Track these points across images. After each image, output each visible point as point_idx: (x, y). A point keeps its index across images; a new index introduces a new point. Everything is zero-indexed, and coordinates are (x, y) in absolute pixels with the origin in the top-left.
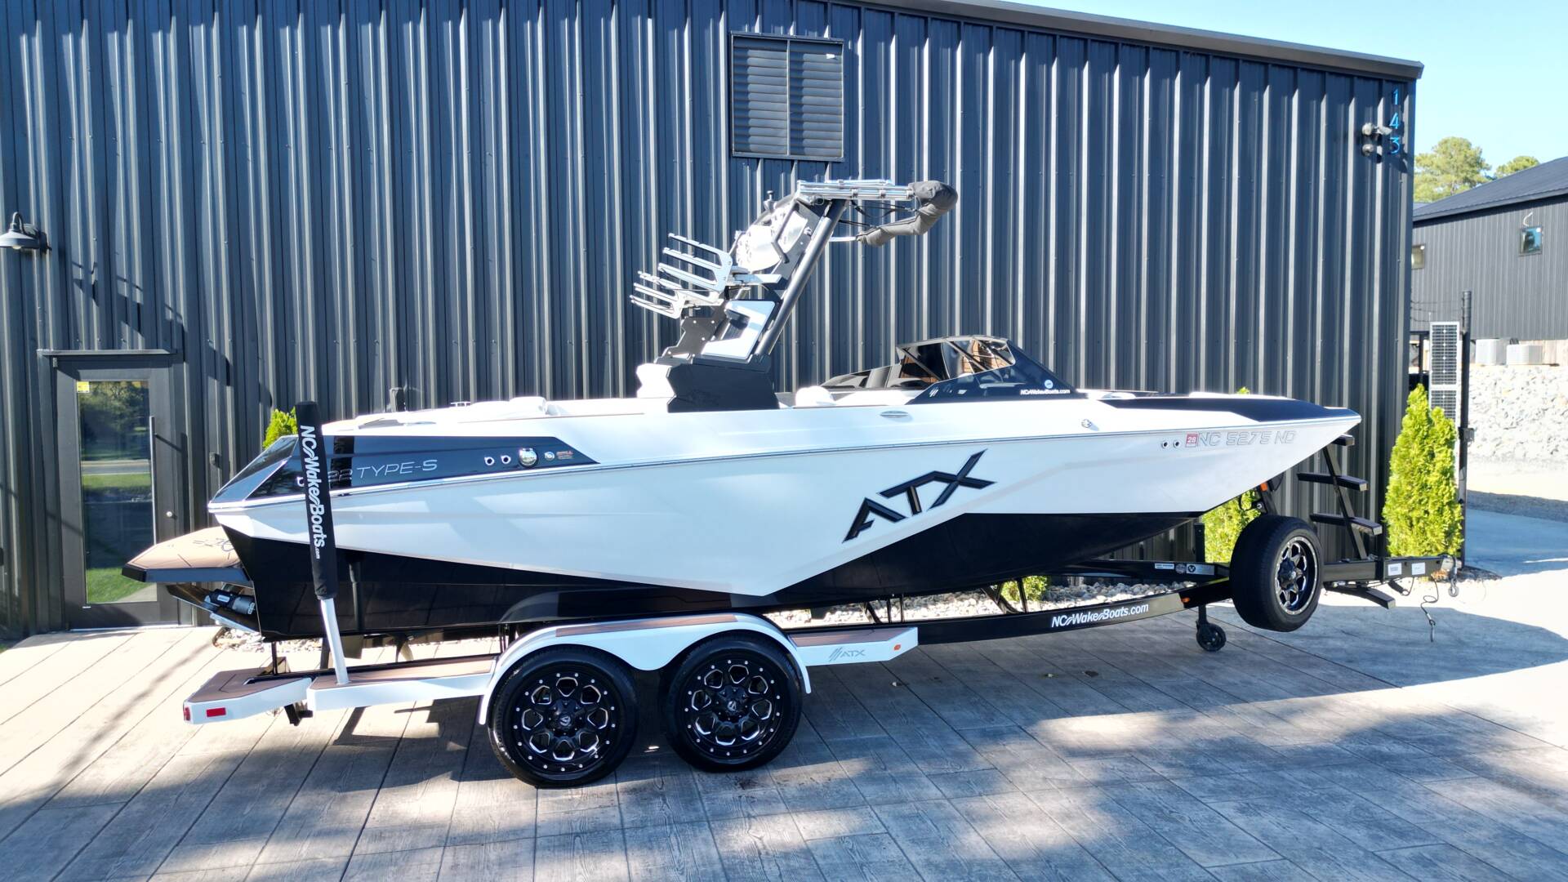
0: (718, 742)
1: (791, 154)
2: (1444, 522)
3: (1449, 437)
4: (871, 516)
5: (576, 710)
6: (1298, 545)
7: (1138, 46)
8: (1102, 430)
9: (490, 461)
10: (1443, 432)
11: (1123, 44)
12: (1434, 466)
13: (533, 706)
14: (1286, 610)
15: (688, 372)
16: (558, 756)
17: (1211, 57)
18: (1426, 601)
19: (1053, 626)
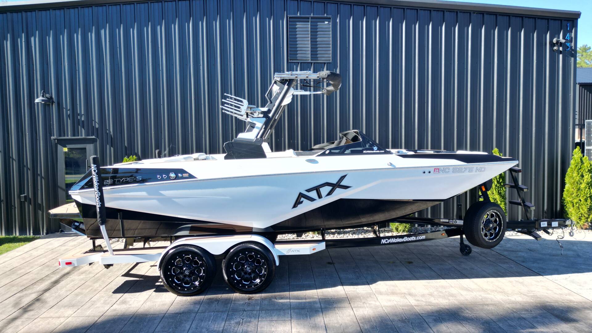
0: (243, 282)
1: (311, 60)
2: (587, 204)
3: (590, 169)
5: (191, 268)
6: (494, 213)
7: (453, 12)
8: (396, 167)
9: (159, 177)
10: (587, 167)
11: (447, 11)
12: (583, 181)
13: (175, 266)
14: (487, 240)
15: (231, 145)
16: (185, 285)
17: (485, 14)
18: (559, 238)
19: (382, 243)
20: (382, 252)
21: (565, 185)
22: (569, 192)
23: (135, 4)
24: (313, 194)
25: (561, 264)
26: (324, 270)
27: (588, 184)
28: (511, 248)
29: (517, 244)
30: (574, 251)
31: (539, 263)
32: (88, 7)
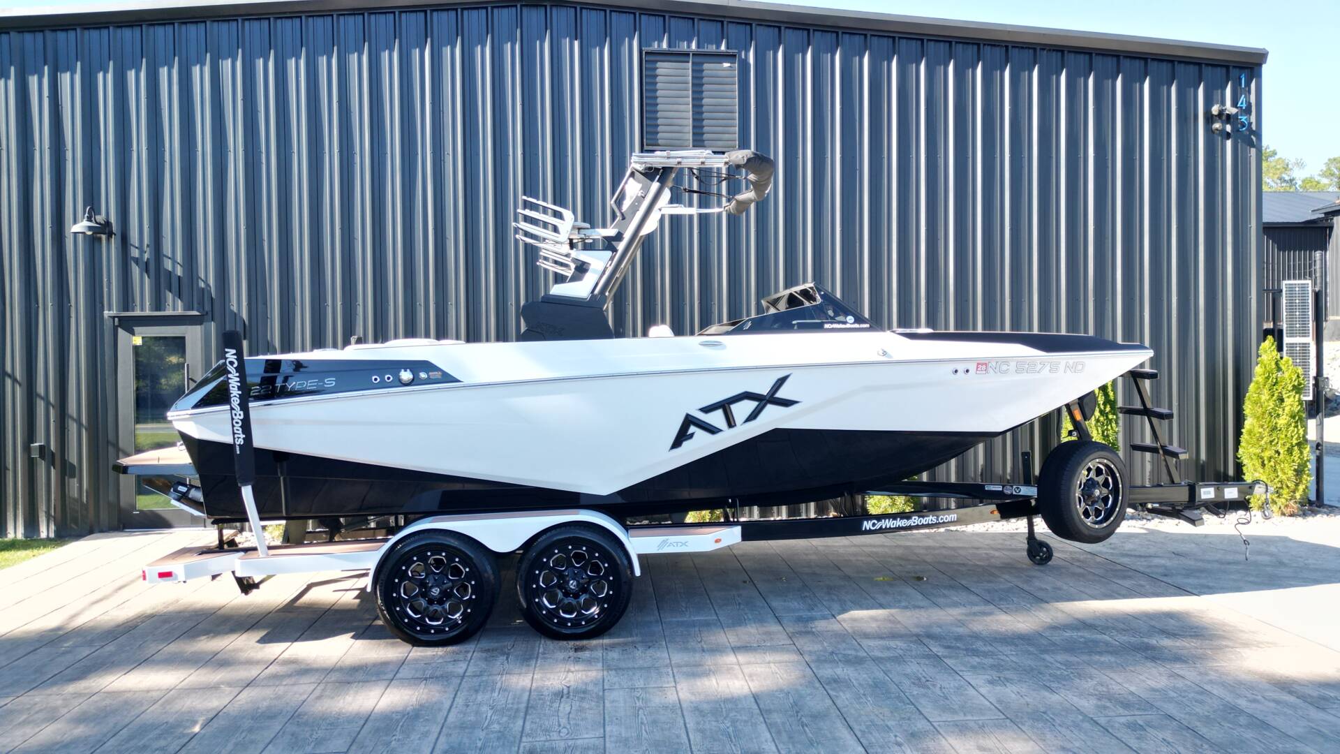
0: (562, 614)
1: (693, 146)
2: (1293, 461)
3: (1296, 383)
4: (692, 429)
5: (444, 584)
6: (1102, 466)
7: (998, 46)
8: (896, 358)
9: (376, 379)
10: (1291, 379)
11: (985, 44)
12: (1284, 410)
13: (410, 579)
14: (1089, 524)
16: (430, 621)
17: (1066, 52)
18: (1239, 523)
19: (864, 529)
20: (858, 560)
21: (1244, 420)
22: (1254, 436)
23: (303, 18)
24: (717, 418)
25: (1246, 578)
26: (735, 595)
27: (1293, 417)
29: (1147, 543)
30: (1271, 555)
31: (1198, 578)
32: (197, 23)
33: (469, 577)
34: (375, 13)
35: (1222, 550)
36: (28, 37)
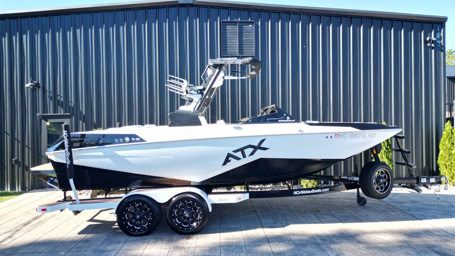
0: (183, 225)
1: (239, 54)
4: (230, 158)
5: (141, 214)
6: (383, 171)
7: (348, 17)
8: (305, 133)
9: (117, 141)
11: (343, 17)
12: (454, 147)
13: (129, 212)
14: (378, 192)
15: (174, 115)
16: (136, 227)
17: (373, 19)
18: (436, 191)
19: (294, 194)
20: (295, 203)
21: (440, 151)
22: (443, 157)
23: (104, 12)
25: (438, 212)
26: (248, 217)
28: (398, 200)
29: (402, 197)
30: (448, 202)
31: (420, 212)
32: (68, 15)
33: (150, 211)
34: (128, 10)
35: (430, 200)
36: (12, 21)
